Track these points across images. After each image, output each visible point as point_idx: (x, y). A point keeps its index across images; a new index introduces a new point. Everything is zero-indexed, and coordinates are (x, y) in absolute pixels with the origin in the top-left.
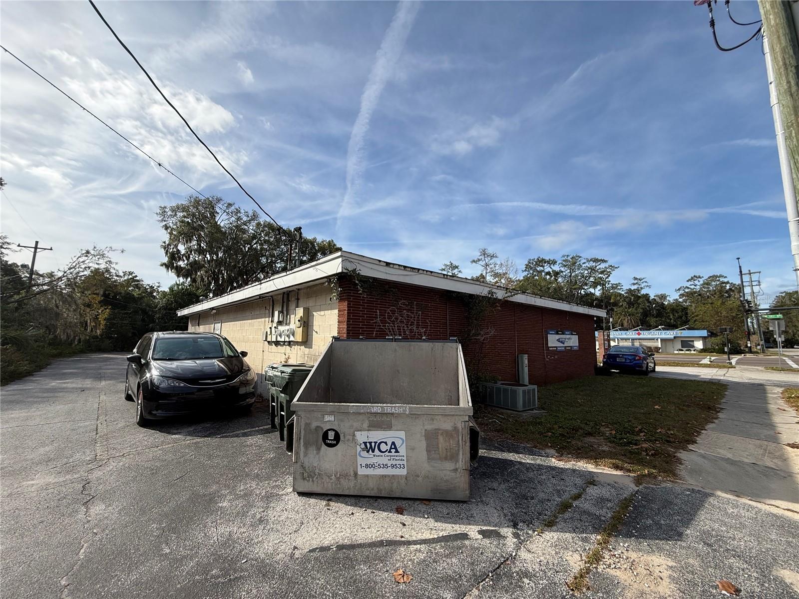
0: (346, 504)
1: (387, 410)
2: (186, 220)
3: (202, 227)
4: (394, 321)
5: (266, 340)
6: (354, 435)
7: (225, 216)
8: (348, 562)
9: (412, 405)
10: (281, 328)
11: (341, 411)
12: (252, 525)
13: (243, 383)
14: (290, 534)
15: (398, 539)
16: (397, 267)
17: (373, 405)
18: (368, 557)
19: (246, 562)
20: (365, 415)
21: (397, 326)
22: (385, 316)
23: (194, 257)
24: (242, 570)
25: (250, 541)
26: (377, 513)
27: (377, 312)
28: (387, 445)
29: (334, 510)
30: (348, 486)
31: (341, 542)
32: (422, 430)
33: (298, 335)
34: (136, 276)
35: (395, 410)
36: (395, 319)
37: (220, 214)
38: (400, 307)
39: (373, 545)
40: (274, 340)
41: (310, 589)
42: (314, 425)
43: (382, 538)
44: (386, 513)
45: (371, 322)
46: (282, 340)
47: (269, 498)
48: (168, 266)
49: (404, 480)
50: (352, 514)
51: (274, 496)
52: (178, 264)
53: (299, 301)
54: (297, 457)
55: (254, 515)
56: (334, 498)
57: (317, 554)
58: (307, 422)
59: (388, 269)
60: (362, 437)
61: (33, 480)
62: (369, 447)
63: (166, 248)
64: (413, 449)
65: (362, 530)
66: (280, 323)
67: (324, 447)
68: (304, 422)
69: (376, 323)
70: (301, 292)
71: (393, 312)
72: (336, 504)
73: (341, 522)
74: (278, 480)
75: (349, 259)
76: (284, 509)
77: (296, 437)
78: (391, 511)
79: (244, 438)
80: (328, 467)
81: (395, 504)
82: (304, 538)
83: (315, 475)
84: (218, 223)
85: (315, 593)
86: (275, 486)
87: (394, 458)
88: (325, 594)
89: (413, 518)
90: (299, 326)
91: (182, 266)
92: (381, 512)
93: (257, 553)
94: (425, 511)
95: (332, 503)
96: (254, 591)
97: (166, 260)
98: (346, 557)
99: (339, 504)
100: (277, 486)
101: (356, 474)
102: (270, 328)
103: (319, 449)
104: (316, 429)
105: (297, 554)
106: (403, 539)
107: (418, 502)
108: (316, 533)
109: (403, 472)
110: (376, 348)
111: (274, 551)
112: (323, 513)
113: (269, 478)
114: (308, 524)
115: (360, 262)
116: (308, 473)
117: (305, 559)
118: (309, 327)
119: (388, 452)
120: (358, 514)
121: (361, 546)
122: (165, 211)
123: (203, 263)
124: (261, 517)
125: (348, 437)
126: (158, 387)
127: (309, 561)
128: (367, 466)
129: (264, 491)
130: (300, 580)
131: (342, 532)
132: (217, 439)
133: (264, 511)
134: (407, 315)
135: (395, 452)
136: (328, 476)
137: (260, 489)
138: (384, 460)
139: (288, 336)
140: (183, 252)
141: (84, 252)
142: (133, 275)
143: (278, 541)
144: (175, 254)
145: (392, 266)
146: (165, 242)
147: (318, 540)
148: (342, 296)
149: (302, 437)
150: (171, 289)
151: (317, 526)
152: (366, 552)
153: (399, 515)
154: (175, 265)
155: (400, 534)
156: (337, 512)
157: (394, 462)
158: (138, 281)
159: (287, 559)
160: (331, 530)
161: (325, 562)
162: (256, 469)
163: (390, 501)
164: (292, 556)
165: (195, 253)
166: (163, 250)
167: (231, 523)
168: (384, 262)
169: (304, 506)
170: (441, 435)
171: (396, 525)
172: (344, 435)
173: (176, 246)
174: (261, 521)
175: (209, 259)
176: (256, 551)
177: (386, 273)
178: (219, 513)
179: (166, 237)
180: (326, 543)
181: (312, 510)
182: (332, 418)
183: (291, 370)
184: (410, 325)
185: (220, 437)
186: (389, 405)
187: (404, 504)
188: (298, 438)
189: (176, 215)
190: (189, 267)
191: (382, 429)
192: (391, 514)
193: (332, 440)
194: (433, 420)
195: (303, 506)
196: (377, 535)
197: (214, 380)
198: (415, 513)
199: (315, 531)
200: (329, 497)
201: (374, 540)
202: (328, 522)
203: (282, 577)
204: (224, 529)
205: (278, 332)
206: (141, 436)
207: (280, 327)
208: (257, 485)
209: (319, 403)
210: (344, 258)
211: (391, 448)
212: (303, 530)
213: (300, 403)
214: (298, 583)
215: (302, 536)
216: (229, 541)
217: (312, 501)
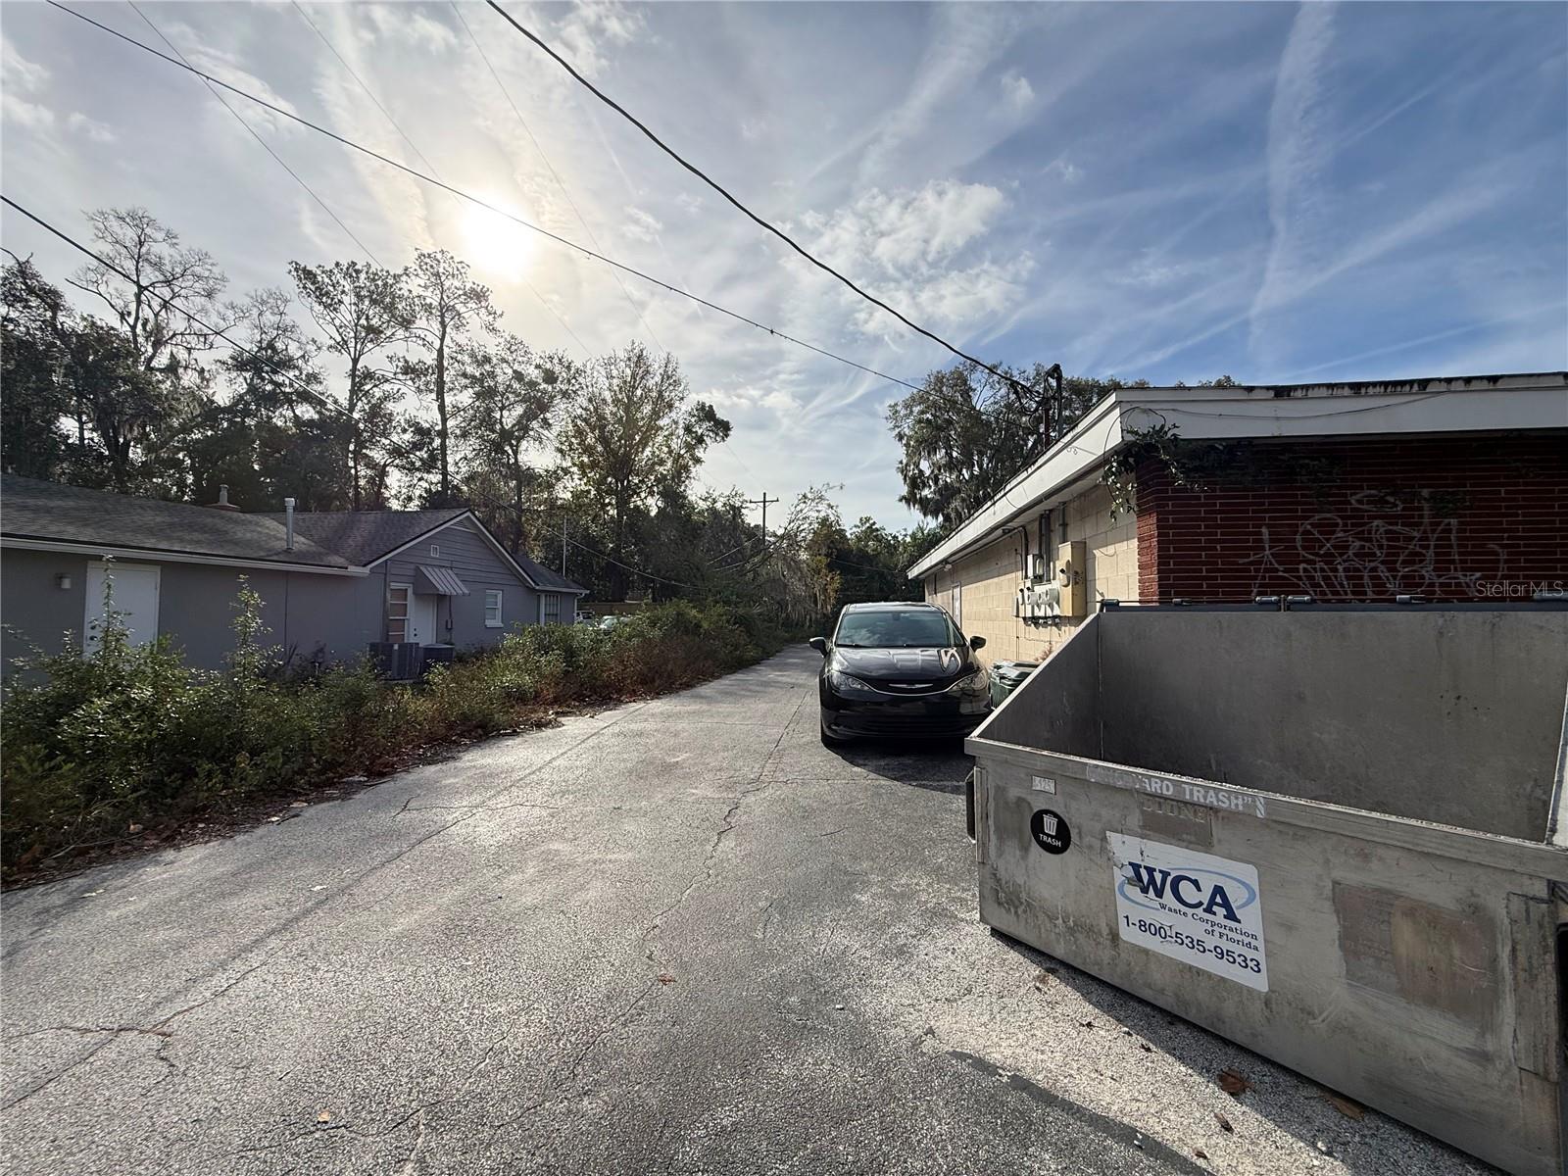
0: (1087, 996)
1: (1192, 794)
2: (925, 416)
3: (950, 422)
4: (1332, 555)
5: (1018, 616)
6: (1104, 839)
7: (987, 392)
8: (1021, 1125)
9: (1279, 797)
10: (1039, 589)
11: (1068, 774)
12: (883, 952)
13: (965, 694)
14: (937, 1000)
15: (1185, 1152)
16: (1324, 392)
17: (1151, 773)
18: (1072, 1144)
19: (841, 1009)
20: (1133, 795)
21: (1346, 570)
22: (1294, 540)
23: (948, 478)
24: (829, 1021)
25: (864, 978)
26: (1158, 1055)
27: (1260, 533)
28: (1199, 890)
29: (1050, 996)
30: (1096, 957)
31: (1027, 1073)
32: (1320, 877)
33: (1065, 603)
34: (874, 523)
35: (1218, 800)
36: (1335, 547)
37: (979, 389)
38: (1354, 510)
39: (1101, 1123)
40: (1029, 615)
41: (912, 1127)
42: (1014, 792)
43: (1139, 1124)
44: (1183, 1069)
45: (1241, 561)
46: (1042, 614)
47: (938, 915)
48: (909, 499)
49: (1259, 1005)
50: (1089, 1025)
51: (946, 915)
52: (923, 493)
53: (1069, 529)
54: (983, 853)
55: (896, 936)
56: (1062, 971)
57: (963, 1067)
58: (1000, 783)
59: (1284, 407)
60: (1126, 848)
61: (696, 788)
62: (1147, 880)
63: (903, 471)
64: (1289, 927)
65: (1093, 1075)
66: (1038, 579)
67: (1035, 847)
68: (993, 784)
69: (1260, 563)
70: (1071, 509)
71: (1327, 528)
72: (1062, 986)
73: (1052, 1031)
74: (969, 890)
75: (1142, 406)
76: (951, 948)
77: (980, 810)
78: (1205, 1070)
79: (952, 796)
80: (1046, 895)
81: (1226, 1060)
82: (956, 1022)
83: (1022, 903)
84: (978, 408)
85: (919, 1142)
86: (958, 898)
87: (1222, 930)
88: (935, 1160)
89: (1270, 1125)
90: (1066, 582)
91: (929, 496)
92: (1171, 1059)
93: (865, 1005)
94: (1328, 1129)
95: (1052, 980)
96: (826, 1067)
97: (904, 490)
98: (1020, 1113)
99: (1069, 988)
100: (961, 900)
101: (1115, 936)
102: (1022, 590)
103: (1025, 849)
104: (1016, 803)
105: (929, 1045)
106: (1200, 1162)
107: (1314, 1092)
108: (985, 1025)
109: (1260, 983)
110: (1221, 628)
111: (892, 1015)
112: (1022, 991)
113: (953, 880)
114: (980, 999)
115: (1178, 406)
116: (1005, 893)
117: (936, 1065)
118: (1088, 583)
119: (1205, 910)
120: (1102, 1033)
121: (1069, 1107)
122: (896, 411)
123: (958, 485)
124: (905, 945)
125: (1087, 840)
126: (837, 689)
127: (941, 1072)
128: (1143, 926)
129: (934, 900)
130: (905, 1098)
131: (1043, 1052)
132: (910, 787)
133: (915, 936)
134: (1387, 532)
135: (1225, 917)
136: (1048, 916)
137: (929, 894)
138: (1192, 925)
139: (1051, 606)
140: (927, 473)
141: (801, 496)
142: (871, 522)
143: (908, 1002)
144: (917, 478)
145: (1299, 394)
146: (901, 462)
147: (981, 1041)
148: (1145, 503)
149: (991, 814)
150: (913, 536)
151: (996, 1010)
152: (1075, 1128)
153: (1225, 1095)
154: (918, 496)
155: (1200, 1143)
156: (1053, 1004)
157: (1226, 945)
158: (877, 530)
159: (905, 1044)
160: (1021, 1036)
161: (970, 1092)
162: (943, 856)
163: (1215, 1047)
164: (916, 1043)
165: (945, 472)
166: (900, 474)
167: (855, 933)
168: (1268, 388)
169: (992, 959)
170: (1404, 914)
171: (1198, 1115)
172: (1080, 833)
173: (917, 465)
174: (901, 951)
175: (967, 477)
176: (864, 1001)
177: (1278, 418)
178: (849, 909)
179: (900, 453)
180: (995, 1057)
181: (1002, 974)
182: (1050, 786)
183: (1017, 672)
184: (1404, 562)
185: (916, 786)
186: (1200, 781)
187: (1256, 1072)
188: (984, 815)
189: (912, 412)
190: (937, 497)
191: (1185, 844)
192: (1197, 1079)
193: (1052, 837)
194: (1366, 857)
195: (990, 958)
196: (1128, 1109)
197: (913, 684)
198: (1284, 1116)
199: (985, 1018)
200: (1053, 964)
201: (1110, 1115)
202: (1024, 1016)
203: (880, 1070)
204: (841, 938)
205: (1034, 598)
206: (820, 759)
207: (1036, 588)
208: (930, 885)
209: (1020, 748)
210: (1128, 407)
211: (1212, 902)
212: (965, 1006)
213: (982, 740)
214: (899, 1100)
215: (957, 1014)
216: (837, 962)
217: (1013, 956)
